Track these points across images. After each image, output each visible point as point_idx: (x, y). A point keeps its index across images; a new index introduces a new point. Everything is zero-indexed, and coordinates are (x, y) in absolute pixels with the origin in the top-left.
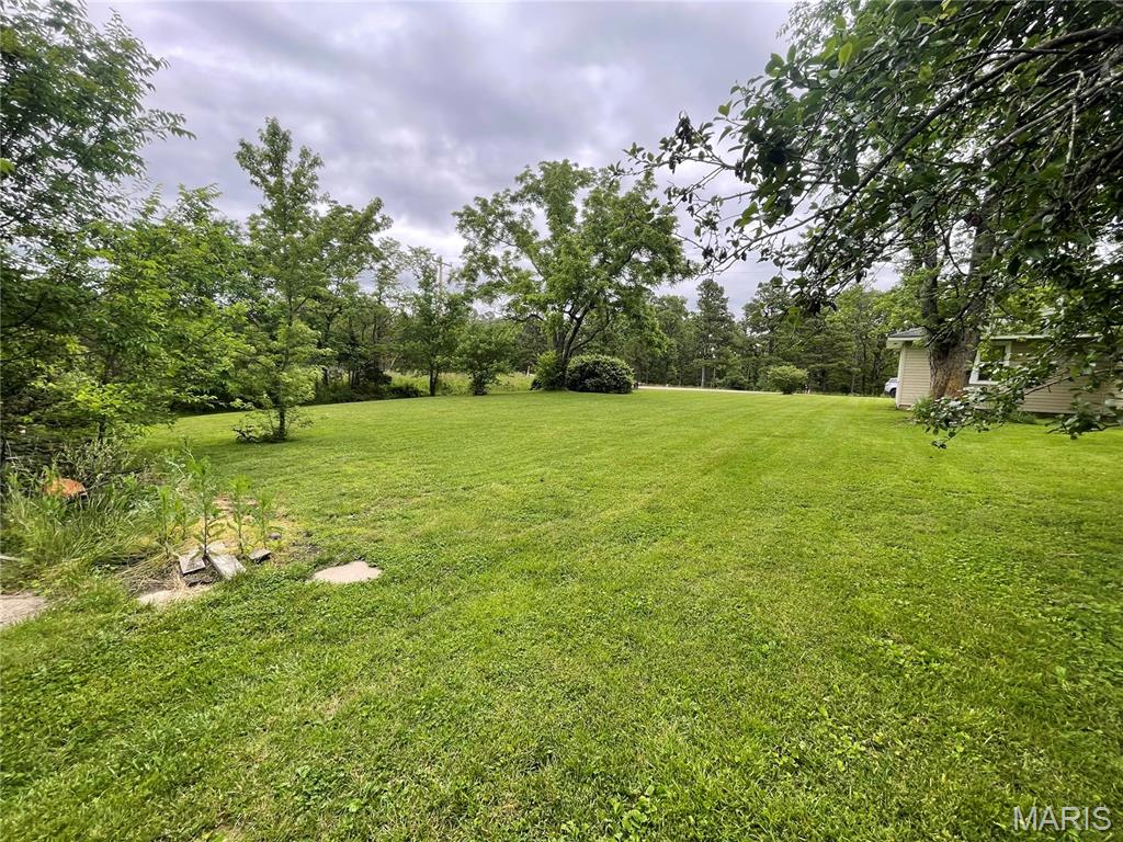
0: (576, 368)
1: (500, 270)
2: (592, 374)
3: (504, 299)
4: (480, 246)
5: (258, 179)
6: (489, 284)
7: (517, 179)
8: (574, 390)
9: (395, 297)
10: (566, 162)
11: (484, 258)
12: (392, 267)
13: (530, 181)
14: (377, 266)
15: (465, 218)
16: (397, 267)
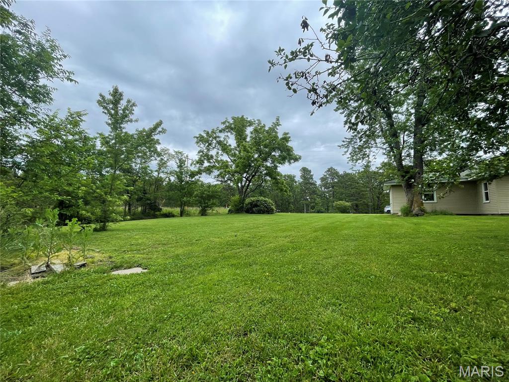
0: (249, 203)
1: (214, 161)
2: (256, 206)
3: (216, 172)
4: (206, 151)
5: (106, 111)
6: (209, 166)
7: (222, 123)
8: (248, 213)
9: (166, 173)
10: (243, 116)
11: (207, 155)
12: (165, 159)
13: (228, 124)
14: (159, 159)
15: (199, 139)
16: (168, 160)
